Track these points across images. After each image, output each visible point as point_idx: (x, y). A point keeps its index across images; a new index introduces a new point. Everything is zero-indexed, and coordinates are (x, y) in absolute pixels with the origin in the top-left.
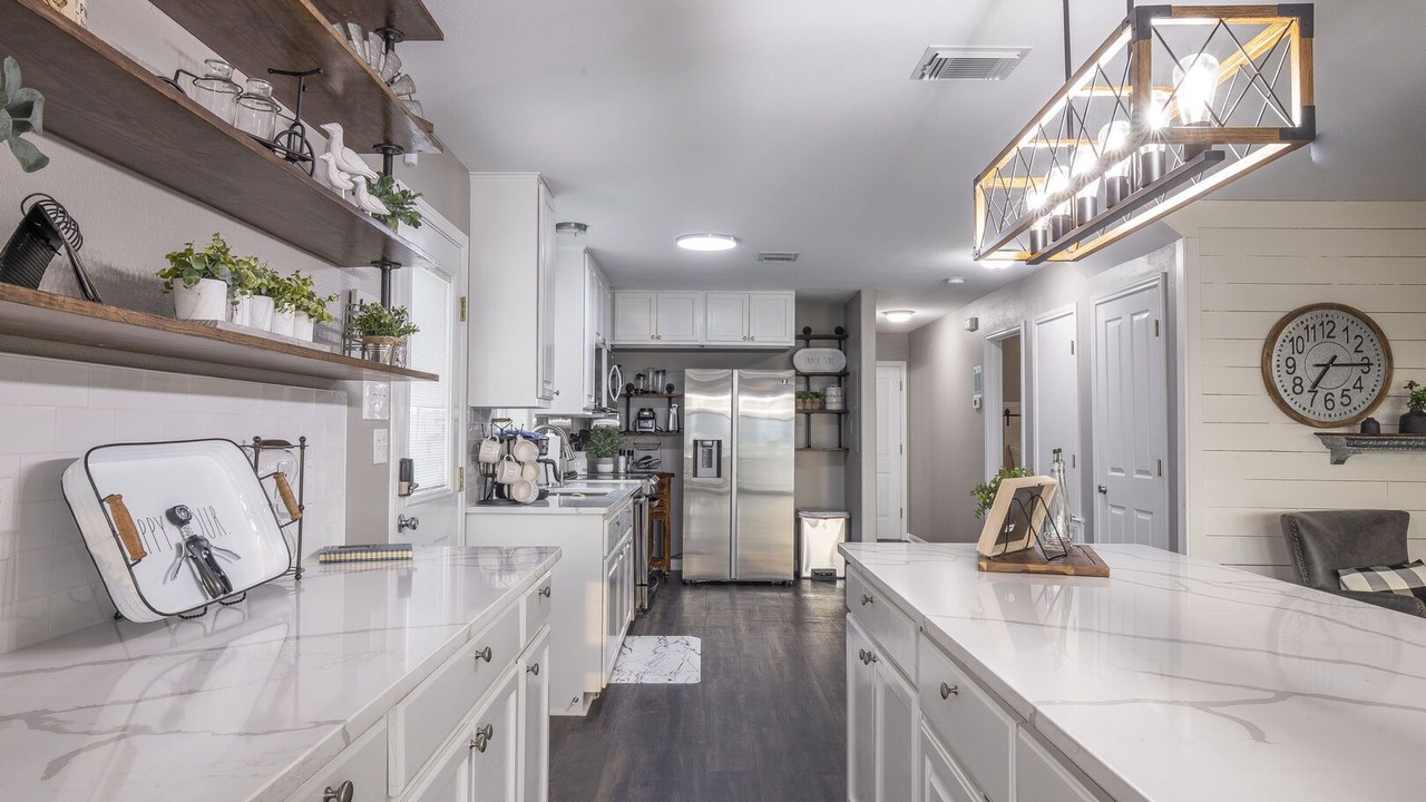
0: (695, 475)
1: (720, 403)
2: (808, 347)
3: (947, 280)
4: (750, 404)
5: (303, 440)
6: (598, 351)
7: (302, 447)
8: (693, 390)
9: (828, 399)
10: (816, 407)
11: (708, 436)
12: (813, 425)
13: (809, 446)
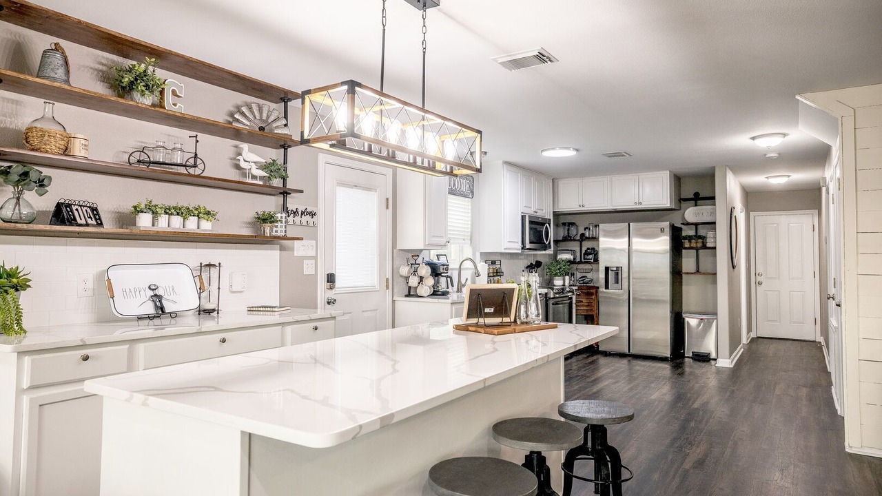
0: (607, 287)
1: (621, 243)
2: (696, 205)
3: (765, 155)
4: (639, 243)
5: (220, 264)
6: (523, 218)
7: (220, 266)
8: (605, 236)
9: (708, 240)
10: (700, 245)
11: (613, 264)
12: (700, 256)
13: (698, 271)
